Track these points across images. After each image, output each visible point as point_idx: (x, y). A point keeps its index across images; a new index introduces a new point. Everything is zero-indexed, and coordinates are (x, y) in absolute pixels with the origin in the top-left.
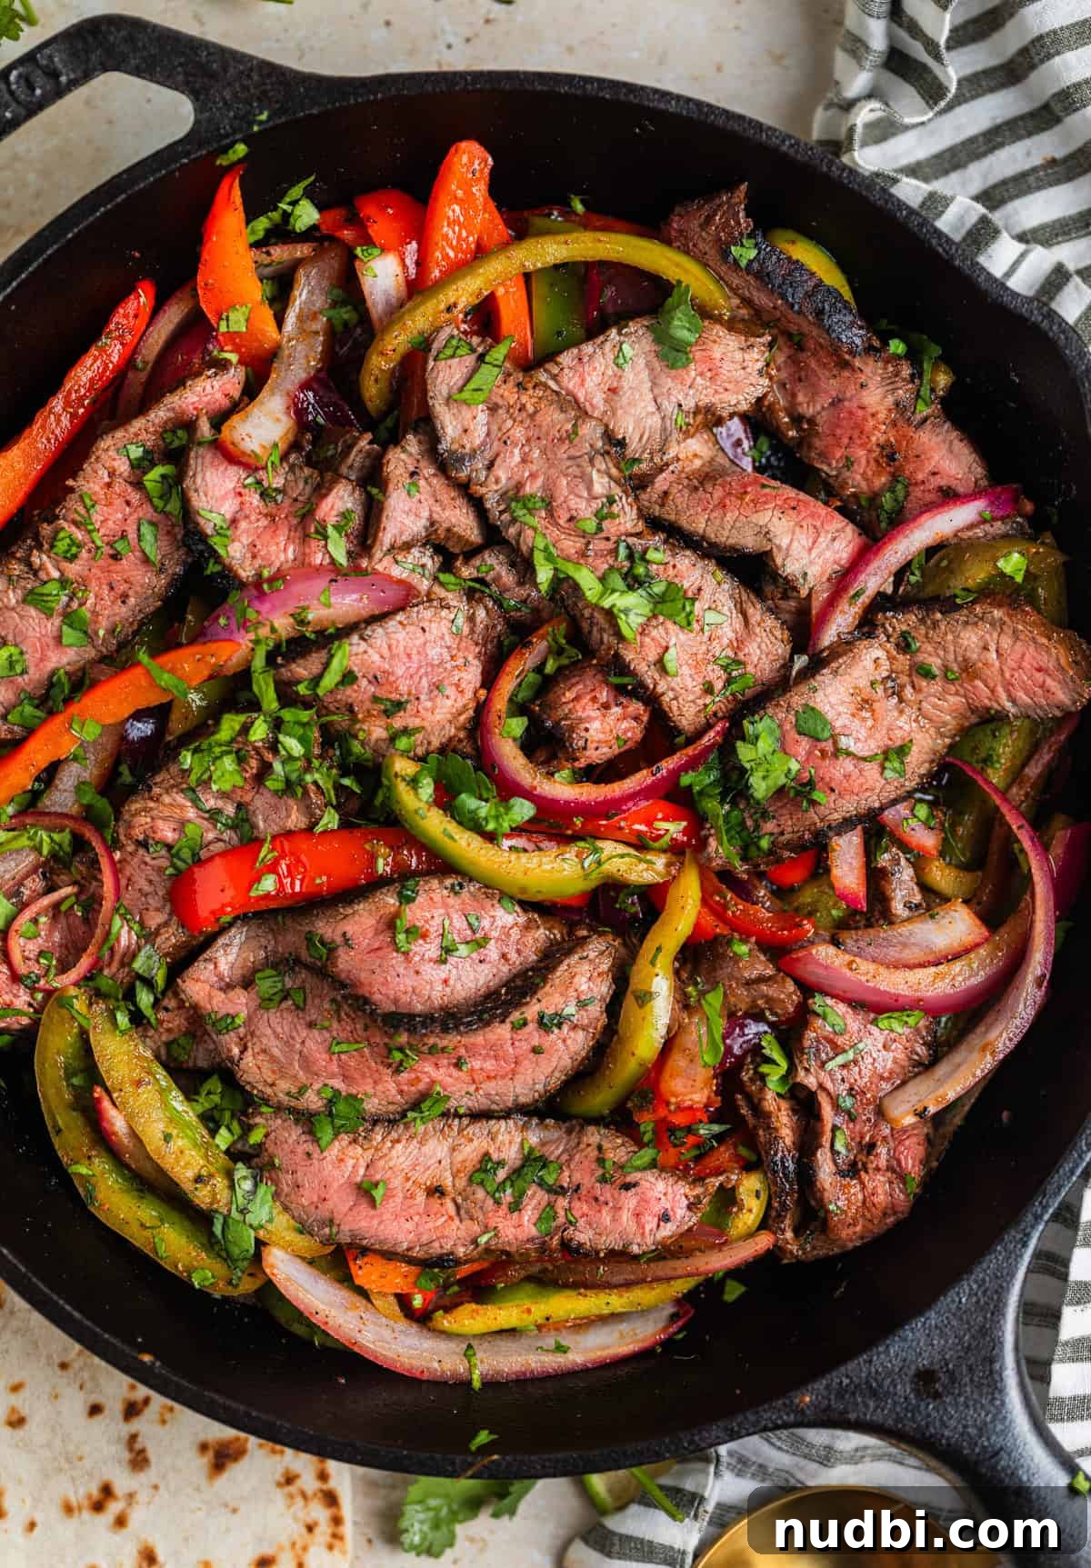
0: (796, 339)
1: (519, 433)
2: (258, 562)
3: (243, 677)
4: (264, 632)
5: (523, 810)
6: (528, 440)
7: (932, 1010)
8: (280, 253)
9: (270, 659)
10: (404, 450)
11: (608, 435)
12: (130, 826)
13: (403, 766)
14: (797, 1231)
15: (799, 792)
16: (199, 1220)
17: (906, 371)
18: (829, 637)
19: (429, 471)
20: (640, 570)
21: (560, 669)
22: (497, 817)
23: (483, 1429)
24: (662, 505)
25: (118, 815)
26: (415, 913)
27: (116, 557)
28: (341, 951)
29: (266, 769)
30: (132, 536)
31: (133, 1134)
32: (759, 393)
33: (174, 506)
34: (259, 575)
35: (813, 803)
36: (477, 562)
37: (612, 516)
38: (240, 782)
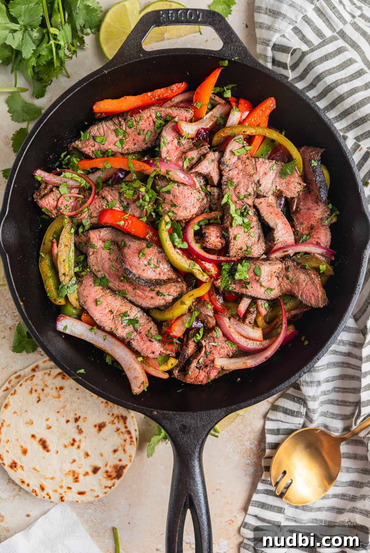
0: (310, 190)
1: (241, 167)
2: (167, 155)
3: (148, 176)
4: (158, 169)
5: (185, 246)
6: (241, 170)
7: (239, 347)
8: (217, 98)
9: (155, 176)
10: (214, 154)
11: (259, 181)
12: (103, 192)
13: (167, 219)
14: (179, 371)
15: (244, 283)
16: (58, 282)
17: (328, 213)
18: (273, 256)
19: (216, 163)
20: (245, 213)
21: (213, 223)
22: (179, 243)
23: (84, 369)
24: (259, 204)
25: (102, 188)
26: (147, 251)
27: (139, 134)
28: (126, 248)
29: (138, 199)
30: (146, 132)
31: (57, 255)
32: (294, 196)
33: (158, 131)
34: (166, 158)
35: (247, 288)
36: (212, 188)
37: (248, 198)
38: (131, 198)
